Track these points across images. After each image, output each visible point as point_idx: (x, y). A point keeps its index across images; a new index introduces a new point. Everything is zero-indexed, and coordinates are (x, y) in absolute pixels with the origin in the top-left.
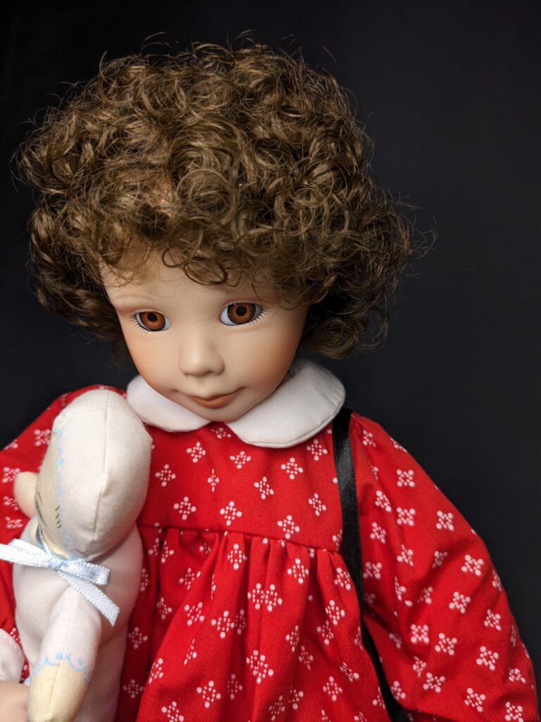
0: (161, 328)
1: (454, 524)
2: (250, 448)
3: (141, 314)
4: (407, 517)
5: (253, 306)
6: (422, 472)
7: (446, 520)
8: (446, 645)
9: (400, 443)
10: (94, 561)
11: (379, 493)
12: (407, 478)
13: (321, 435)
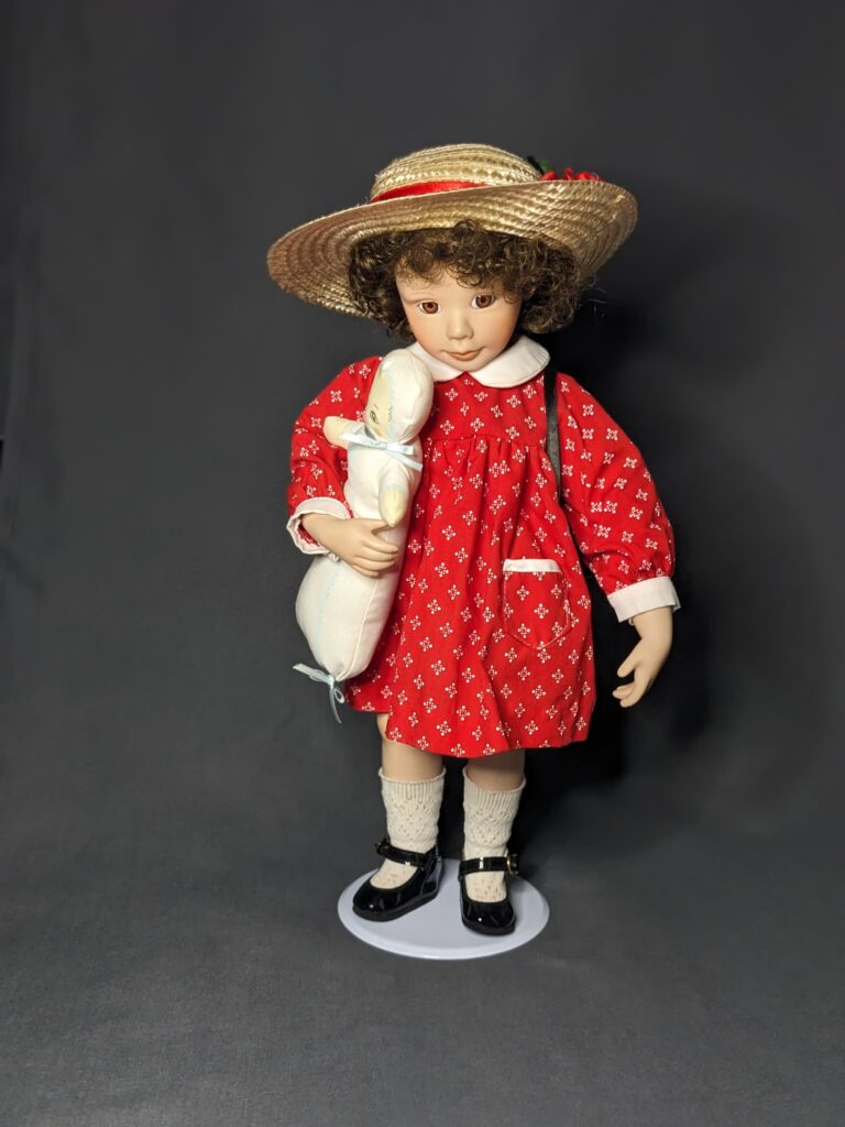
0: (435, 312)
1: (618, 436)
2: (486, 389)
3: (424, 304)
4: (588, 434)
5: (490, 297)
6: (599, 406)
7: (613, 434)
8: (612, 507)
9: (585, 389)
10: (405, 444)
11: (570, 418)
12: (589, 410)
13: (533, 381)
